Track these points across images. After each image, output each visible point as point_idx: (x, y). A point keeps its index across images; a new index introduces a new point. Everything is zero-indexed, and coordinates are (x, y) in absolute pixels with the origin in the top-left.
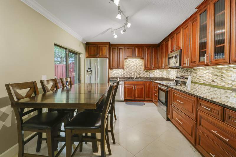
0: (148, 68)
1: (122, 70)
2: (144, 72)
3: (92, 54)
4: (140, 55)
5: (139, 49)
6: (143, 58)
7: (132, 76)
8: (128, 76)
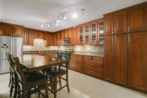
0: (48, 45)
1: (31, 46)
2: (45, 48)
3: (7, 33)
4: (44, 37)
5: (43, 33)
6: (46, 40)
7: (38, 50)
8: (35, 50)
